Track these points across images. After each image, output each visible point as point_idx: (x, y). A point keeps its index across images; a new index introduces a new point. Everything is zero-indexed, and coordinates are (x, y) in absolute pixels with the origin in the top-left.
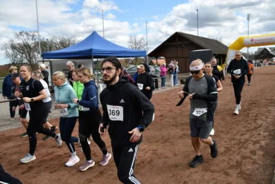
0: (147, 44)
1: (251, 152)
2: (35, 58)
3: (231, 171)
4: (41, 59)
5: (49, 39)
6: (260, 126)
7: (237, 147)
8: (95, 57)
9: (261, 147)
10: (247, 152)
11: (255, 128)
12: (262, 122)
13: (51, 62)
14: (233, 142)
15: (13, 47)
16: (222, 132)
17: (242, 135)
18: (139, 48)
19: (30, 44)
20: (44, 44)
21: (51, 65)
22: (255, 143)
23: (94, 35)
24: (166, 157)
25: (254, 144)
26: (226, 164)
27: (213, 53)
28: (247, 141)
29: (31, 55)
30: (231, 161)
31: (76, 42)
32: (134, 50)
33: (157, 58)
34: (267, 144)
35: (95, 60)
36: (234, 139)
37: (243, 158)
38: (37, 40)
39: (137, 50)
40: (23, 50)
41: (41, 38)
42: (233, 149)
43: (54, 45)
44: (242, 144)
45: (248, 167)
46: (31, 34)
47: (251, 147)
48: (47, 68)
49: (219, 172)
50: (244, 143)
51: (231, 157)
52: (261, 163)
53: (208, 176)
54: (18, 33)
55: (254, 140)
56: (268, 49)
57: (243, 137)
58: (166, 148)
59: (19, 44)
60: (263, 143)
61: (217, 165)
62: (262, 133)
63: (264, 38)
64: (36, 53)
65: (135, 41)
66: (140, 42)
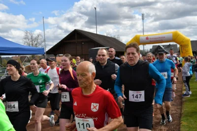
0: (45, 41)
18: (36, 44)
32: (31, 47)
33: (55, 55)
56: (162, 47)
63: (157, 36)
65: (32, 37)
66: (36, 39)
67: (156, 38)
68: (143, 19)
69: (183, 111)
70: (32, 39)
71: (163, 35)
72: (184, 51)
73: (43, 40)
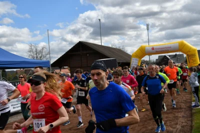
0: (49, 53)
18: (41, 57)
27: (118, 61)
32: (35, 60)
33: (60, 68)
39: (38, 60)
56: (168, 57)
63: (164, 46)
65: (36, 50)
66: (41, 52)
67: (162, 48)
68: (148, 29)
69: (194, 124)
70: (36, 51)
71: (169, 45)
72: (191, 61)
73: (47, 52)
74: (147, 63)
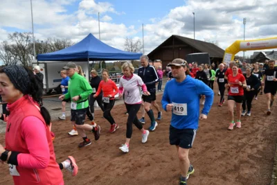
0: (143, 47)
1: (249, 156)
2: (29, 60)
3: (229, 176)
4: (36, 61)
5: (44, 41)
6: (257, 130)
7: (234, 151)
8: (91, 59)
9: (258, 151)
10: (244, 156)
11: (253, 132)
12: (258, 126)
13: (45, 64)
14: (230, 146)
15: (7, 49)
16: (219, 136)
17: (240, 139)
18: (135, 51)
19: (25, 45)
20: (38, 46)
21: (46, 67)
22: (253, 147)
23: (90, 38)
24: (163, 162)
25: (251, 148)
26: (224, 168)
27: (210, 56)
28: (244, 144)
29: (25, 57)
30: (228, 166)
31: (71, 44)
32: (131, 53)
33: (153, 61)
34: (264, 149)
35: (91, 62)
36: (231, 143)
37: (241, 162)
38: (32, 42)
39: (133, 53)
40: (17, 52)
41: (36, 40)
42: (231, 154)
43: (49, 47)
44: (239, 148)
45: (246, 171)
46: (26, 35)
47: (249, 151)
48: (42, 70)
49: (217, 177)
50: (242, 147)
51: (229, 161)
52: (259, 167)
53: (206, 180)
54: (12, 34)
55: (251, 144)
56: (264, 53)
57: (240, 141)
58: (163, 152)
59: (13, 46)
60: (260, 147)
61: (215, 169)
62: (259, 136)
63: (258, 44)
64: (30, 55)
65: (131, 43)
66: (136, 45)
68: (244, 23)
74: (241, 59)
